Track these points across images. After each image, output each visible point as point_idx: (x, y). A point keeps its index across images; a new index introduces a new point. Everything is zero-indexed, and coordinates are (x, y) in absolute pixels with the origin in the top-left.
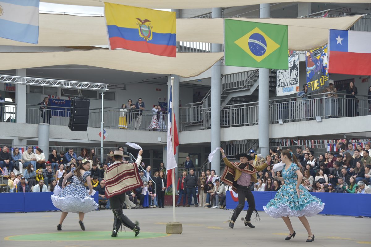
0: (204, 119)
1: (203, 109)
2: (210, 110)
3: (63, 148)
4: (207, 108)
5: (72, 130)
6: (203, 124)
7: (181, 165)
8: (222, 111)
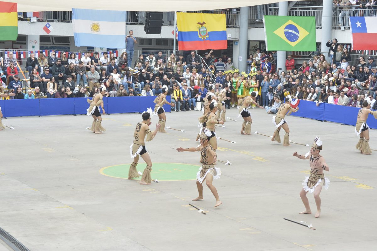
1: (271, 8)
2: (278, 9)
3: (139, 51)
4: (275, 7)
5: (148, 33)
7: (254, 48)
8: (289, 12)
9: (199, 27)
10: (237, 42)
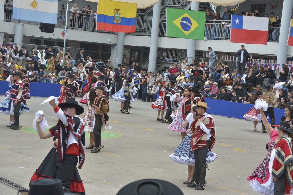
0: (146, 27)
1: (145, 19)
2: (152, 21)
3: (35, 46)
5: (42, 31)
6: (144, 32)
8: (161, 23)
9: (115, 13)
10: (114, 47)
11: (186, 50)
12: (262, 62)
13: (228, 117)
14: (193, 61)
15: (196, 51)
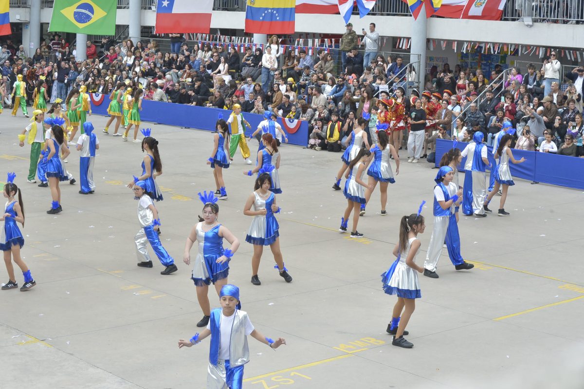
10: (27, 26)
11: (128, 26)
12: (233, 41)
13: (186, 128)
14: (139, 43)
15: (141, 26)
